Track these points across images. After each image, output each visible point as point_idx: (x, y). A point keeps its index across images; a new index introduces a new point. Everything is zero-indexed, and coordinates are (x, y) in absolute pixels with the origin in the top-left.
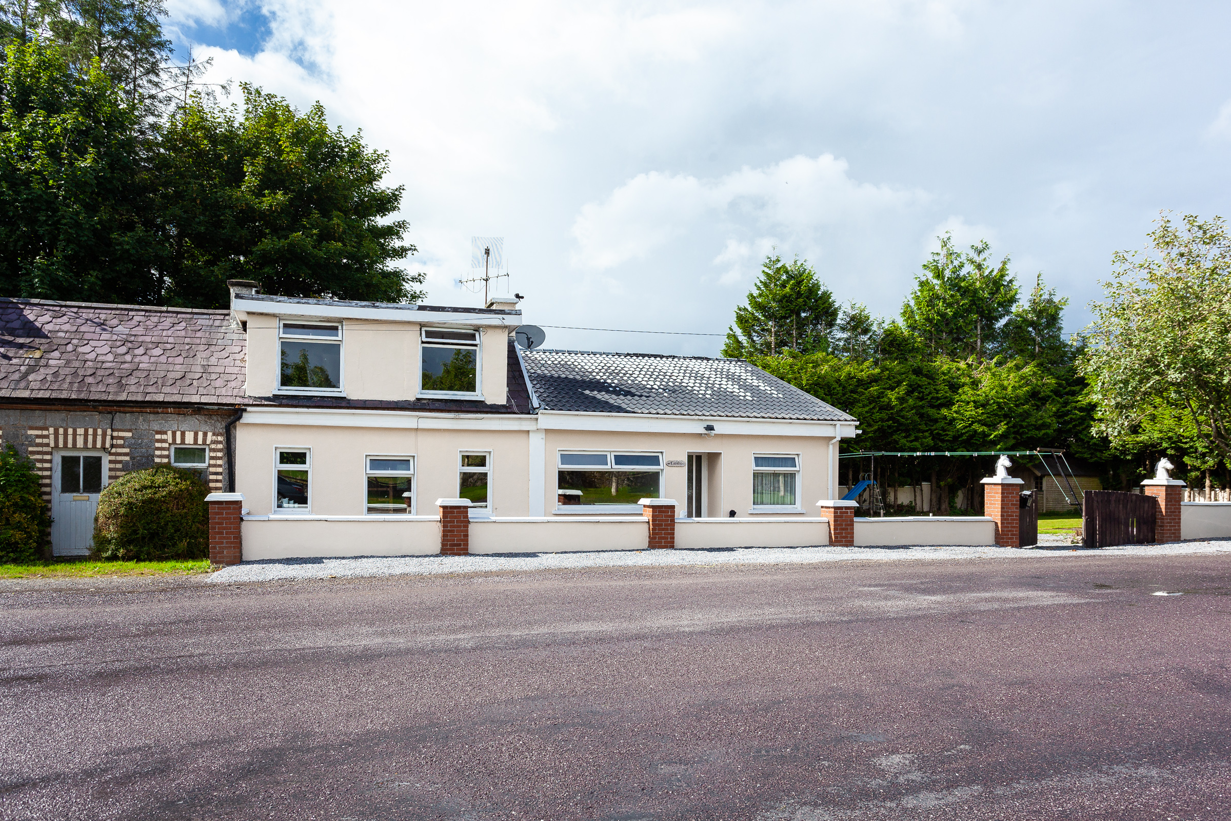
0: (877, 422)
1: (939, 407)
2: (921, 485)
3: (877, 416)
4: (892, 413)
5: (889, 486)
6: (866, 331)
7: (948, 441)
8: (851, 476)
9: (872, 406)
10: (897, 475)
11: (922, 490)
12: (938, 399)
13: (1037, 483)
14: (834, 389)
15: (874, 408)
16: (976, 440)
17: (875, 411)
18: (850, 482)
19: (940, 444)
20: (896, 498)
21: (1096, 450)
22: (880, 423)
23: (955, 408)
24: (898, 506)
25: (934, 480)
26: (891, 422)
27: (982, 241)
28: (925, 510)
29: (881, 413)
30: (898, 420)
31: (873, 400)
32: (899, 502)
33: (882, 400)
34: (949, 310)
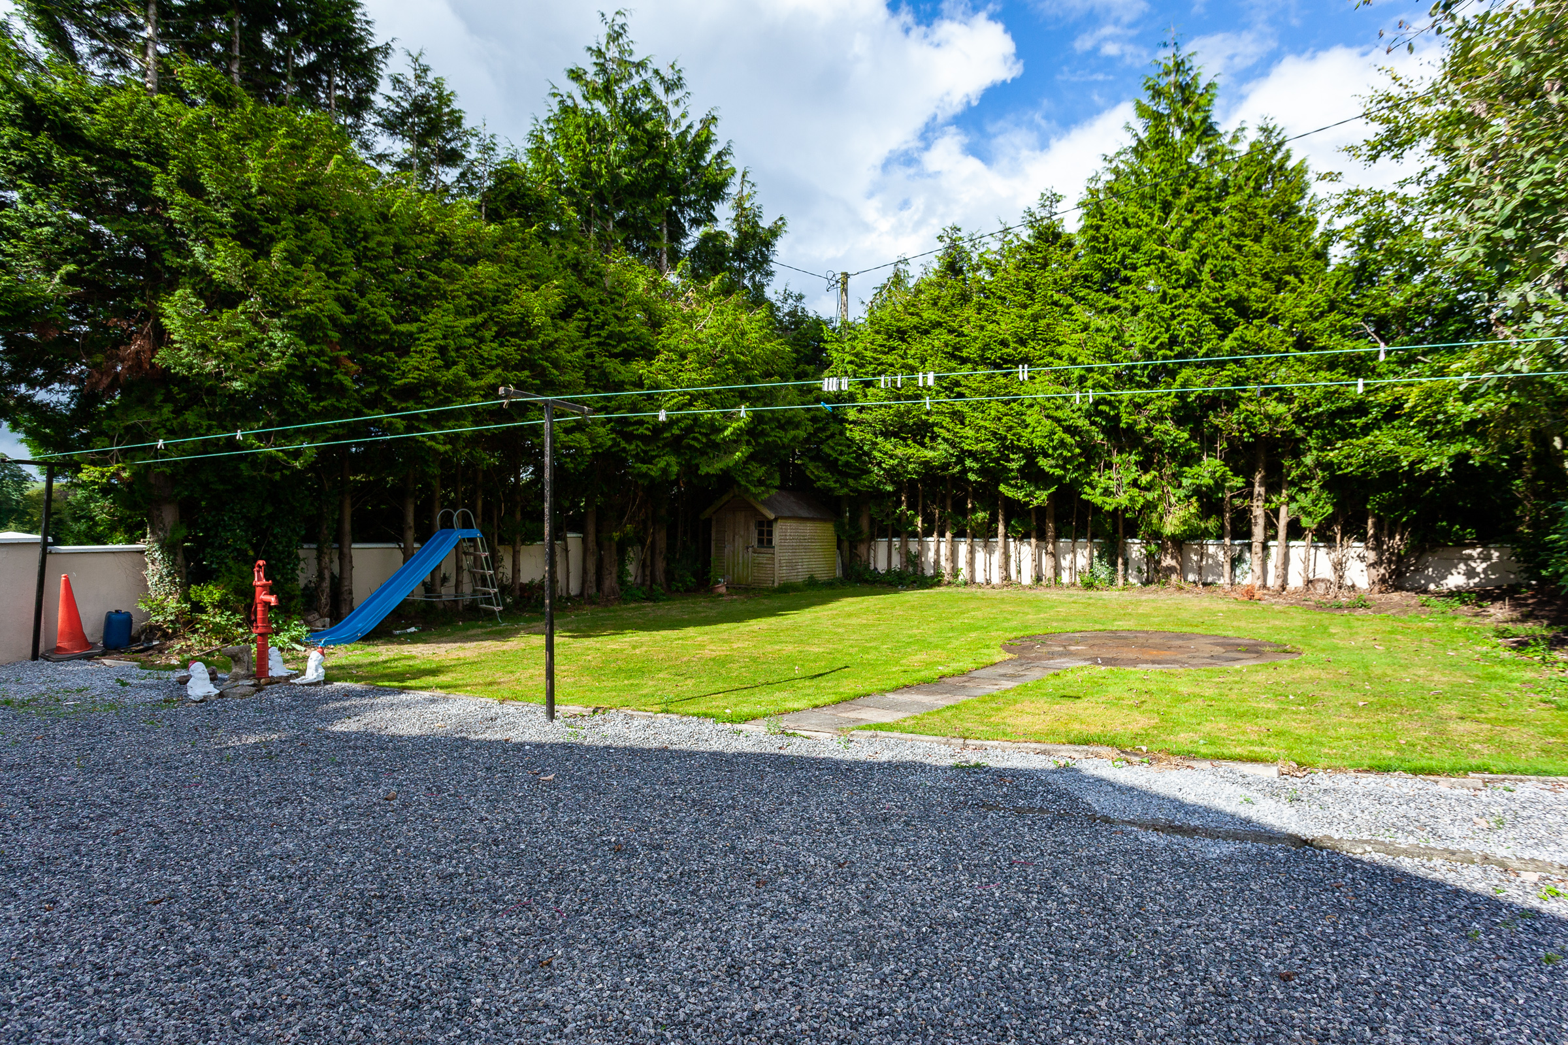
0: (492, 368)
1: (627, 357)
2: (564, 539)
3: (491, 350)
4: (530, 350)
5: (502, 541)
6: (451, 158)
7: (642, 437)
8: (410, 520)
9: (479, 319)
10: (518, 515)
11: (566, 551)
12: (622, 338)
13: (761, 533)
14: (367, 237)
15: (484, 324)
16: (695, 439)
17: (488, 334)
18: (410, 534)
19: (623, 444)
20: (516, 570)
21: (848, 475)
22: (499, 371)
23: (657, 363)
24: (523, 587)
25: (591, 529)
26: (527, 373)
27: (672, 67)
28: (573, 593)
29: (502, 345)
30: (544, 369)
31: (480, 302)
32: (525, 578)
33: (506, 308)
34: (623, 170)
